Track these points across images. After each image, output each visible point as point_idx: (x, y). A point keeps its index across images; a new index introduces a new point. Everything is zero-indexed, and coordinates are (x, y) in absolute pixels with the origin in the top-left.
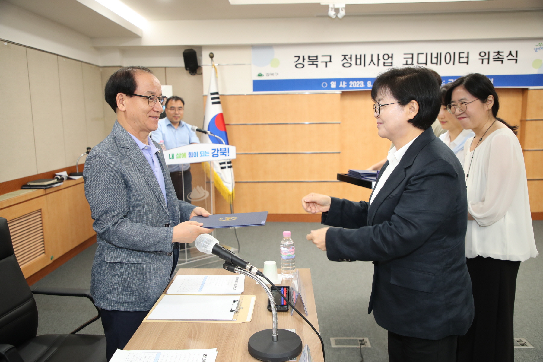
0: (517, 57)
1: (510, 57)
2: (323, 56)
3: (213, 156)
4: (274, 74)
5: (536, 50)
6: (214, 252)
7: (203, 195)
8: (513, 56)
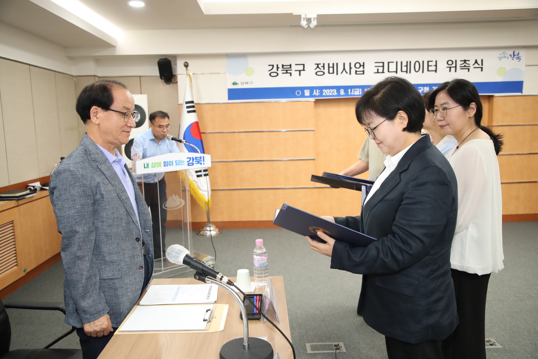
0: (482, 65)
1: (476, 65)
2: (296, 65)
3: (188, 165)
4: (249, 83)
5: (500, 58)
6: (185, 262)
7: (179, 203)
8: (479, 65)
